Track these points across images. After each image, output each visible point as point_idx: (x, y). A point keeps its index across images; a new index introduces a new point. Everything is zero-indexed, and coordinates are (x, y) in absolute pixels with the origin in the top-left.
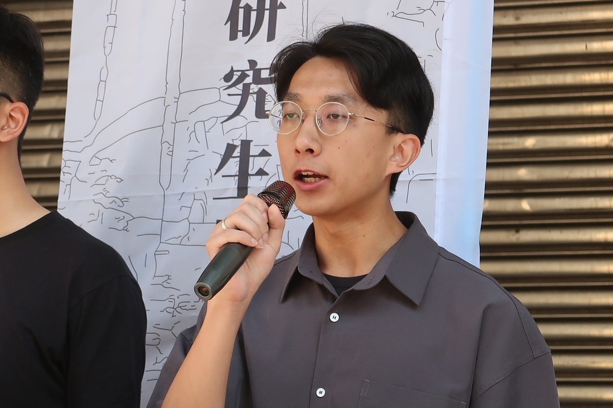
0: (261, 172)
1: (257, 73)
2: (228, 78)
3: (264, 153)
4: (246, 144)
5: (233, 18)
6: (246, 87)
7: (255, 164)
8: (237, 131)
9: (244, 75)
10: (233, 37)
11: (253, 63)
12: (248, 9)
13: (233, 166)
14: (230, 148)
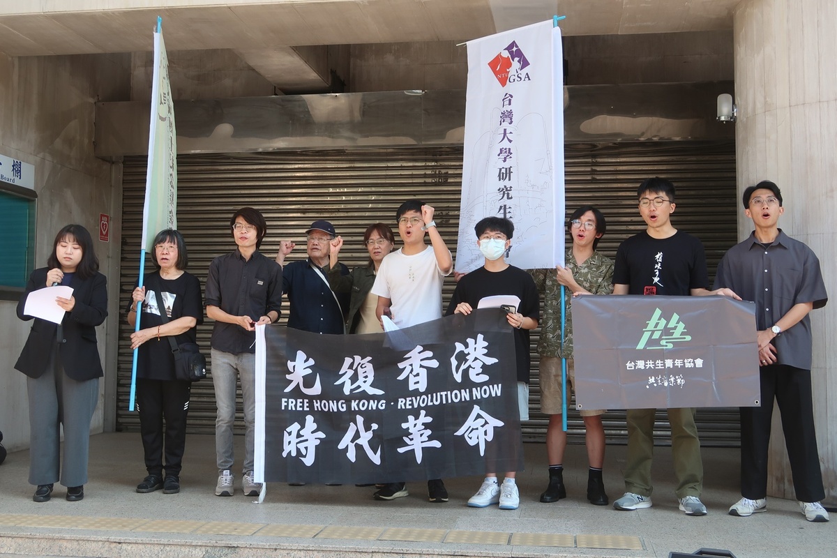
0: (509, 212)
1: (507, 188)
2: (499, 190)
3: (510, 208)
4: (505, 206)
5: (499, 176)
6: (504, 192)
7: (508, 210)
8: (502, 203)
9: (503, 189)
10: (500, 180)
11: (505, 186)
12: (503, 173)
13: (502, 211)
14: (501, 207)
